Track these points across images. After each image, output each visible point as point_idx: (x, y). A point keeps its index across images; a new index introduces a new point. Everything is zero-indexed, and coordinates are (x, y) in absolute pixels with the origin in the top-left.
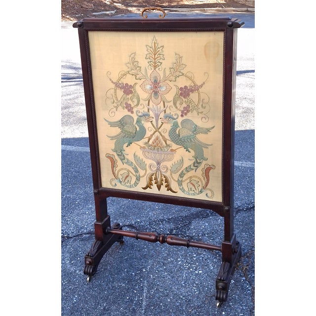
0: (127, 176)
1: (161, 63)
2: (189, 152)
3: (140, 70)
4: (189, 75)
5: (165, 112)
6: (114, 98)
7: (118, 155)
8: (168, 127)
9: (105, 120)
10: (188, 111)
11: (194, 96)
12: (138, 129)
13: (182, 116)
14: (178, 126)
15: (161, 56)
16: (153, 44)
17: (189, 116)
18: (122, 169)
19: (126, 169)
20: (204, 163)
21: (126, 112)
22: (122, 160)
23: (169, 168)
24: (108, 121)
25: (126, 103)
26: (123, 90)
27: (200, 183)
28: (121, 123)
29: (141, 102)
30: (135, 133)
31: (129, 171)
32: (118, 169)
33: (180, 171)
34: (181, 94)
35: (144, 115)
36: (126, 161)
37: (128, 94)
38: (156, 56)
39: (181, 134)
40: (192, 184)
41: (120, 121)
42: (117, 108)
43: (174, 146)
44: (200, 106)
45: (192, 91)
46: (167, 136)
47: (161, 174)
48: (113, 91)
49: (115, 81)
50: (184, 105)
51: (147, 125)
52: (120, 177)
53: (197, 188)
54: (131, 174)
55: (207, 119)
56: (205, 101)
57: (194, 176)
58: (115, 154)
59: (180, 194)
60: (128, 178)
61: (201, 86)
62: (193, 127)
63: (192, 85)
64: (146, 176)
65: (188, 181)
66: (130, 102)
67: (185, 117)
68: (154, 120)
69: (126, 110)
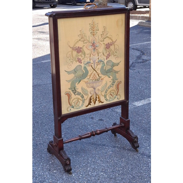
0: (77, 102)
1: (97, 32)
2: (110, 77)
3: (86, 38)
4: (110, 37)
5: (98, 59)
6: (71, 56)
7: (72, 91)
8: (100, 66)
9: (66, 71)
10: (109, 56)
11: (112, 47)
12: (84, 72)
13: (107, 59)
14: (105, 65)
15: (97, 28)
16: (93, 23)
17: (110, 58)
18: (75, 99)
19: (76, 98)
20: (116, 81)
21: (78, 64)
22: (74, 93)
23: (100, 89)
24: (67, 72)
25: (78, 58)
26: (76, 51)
27: (115, 93)
28: (75, 71)
29: (86, 55)
30: (83, 75)
31: (78, 99)
32: (72, 100)
33: (106, 90)
34: (106, 47)
35: (88, 63)
36: (77, 93)
37: (79, 53)
38: (94, 29)
39: (106, 69)
40: (111, 95)
41: (74, 70)
42: (72, 62)
43: (103, 76)
44: (115, 52)
45: (111, 45)
46: (99, 72)
47: (96, 94)
48: (71, 52)
49: (72, 46)
50: (108, 53)
51: (89, 68)
52: (73, 104)
53: (113, 97)
54: (79, 100)
55: (118, 58)
56: (117, 49)
57: (112, 90)
58: (71, 91)
59: (105, 103)
60: (78, 104)
61: (115, 41)
62: (112, 63)
63: (112, 41)
64: (88, 99)
65: (109, 94)
66: (80, 57)
67: (108, 59)
68: (93, 65)
69: (78, 62)
